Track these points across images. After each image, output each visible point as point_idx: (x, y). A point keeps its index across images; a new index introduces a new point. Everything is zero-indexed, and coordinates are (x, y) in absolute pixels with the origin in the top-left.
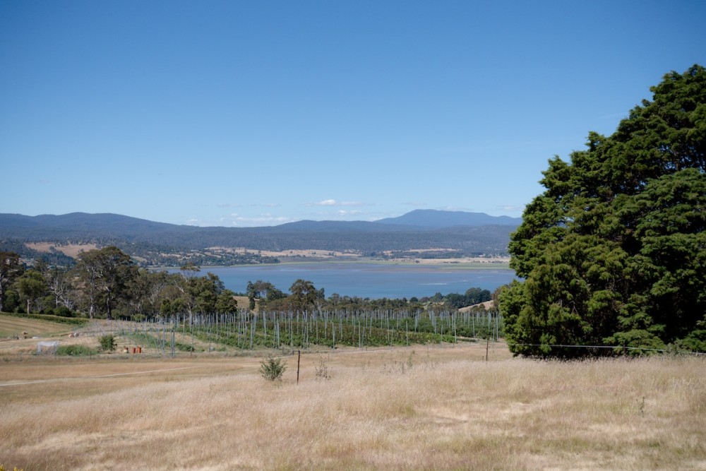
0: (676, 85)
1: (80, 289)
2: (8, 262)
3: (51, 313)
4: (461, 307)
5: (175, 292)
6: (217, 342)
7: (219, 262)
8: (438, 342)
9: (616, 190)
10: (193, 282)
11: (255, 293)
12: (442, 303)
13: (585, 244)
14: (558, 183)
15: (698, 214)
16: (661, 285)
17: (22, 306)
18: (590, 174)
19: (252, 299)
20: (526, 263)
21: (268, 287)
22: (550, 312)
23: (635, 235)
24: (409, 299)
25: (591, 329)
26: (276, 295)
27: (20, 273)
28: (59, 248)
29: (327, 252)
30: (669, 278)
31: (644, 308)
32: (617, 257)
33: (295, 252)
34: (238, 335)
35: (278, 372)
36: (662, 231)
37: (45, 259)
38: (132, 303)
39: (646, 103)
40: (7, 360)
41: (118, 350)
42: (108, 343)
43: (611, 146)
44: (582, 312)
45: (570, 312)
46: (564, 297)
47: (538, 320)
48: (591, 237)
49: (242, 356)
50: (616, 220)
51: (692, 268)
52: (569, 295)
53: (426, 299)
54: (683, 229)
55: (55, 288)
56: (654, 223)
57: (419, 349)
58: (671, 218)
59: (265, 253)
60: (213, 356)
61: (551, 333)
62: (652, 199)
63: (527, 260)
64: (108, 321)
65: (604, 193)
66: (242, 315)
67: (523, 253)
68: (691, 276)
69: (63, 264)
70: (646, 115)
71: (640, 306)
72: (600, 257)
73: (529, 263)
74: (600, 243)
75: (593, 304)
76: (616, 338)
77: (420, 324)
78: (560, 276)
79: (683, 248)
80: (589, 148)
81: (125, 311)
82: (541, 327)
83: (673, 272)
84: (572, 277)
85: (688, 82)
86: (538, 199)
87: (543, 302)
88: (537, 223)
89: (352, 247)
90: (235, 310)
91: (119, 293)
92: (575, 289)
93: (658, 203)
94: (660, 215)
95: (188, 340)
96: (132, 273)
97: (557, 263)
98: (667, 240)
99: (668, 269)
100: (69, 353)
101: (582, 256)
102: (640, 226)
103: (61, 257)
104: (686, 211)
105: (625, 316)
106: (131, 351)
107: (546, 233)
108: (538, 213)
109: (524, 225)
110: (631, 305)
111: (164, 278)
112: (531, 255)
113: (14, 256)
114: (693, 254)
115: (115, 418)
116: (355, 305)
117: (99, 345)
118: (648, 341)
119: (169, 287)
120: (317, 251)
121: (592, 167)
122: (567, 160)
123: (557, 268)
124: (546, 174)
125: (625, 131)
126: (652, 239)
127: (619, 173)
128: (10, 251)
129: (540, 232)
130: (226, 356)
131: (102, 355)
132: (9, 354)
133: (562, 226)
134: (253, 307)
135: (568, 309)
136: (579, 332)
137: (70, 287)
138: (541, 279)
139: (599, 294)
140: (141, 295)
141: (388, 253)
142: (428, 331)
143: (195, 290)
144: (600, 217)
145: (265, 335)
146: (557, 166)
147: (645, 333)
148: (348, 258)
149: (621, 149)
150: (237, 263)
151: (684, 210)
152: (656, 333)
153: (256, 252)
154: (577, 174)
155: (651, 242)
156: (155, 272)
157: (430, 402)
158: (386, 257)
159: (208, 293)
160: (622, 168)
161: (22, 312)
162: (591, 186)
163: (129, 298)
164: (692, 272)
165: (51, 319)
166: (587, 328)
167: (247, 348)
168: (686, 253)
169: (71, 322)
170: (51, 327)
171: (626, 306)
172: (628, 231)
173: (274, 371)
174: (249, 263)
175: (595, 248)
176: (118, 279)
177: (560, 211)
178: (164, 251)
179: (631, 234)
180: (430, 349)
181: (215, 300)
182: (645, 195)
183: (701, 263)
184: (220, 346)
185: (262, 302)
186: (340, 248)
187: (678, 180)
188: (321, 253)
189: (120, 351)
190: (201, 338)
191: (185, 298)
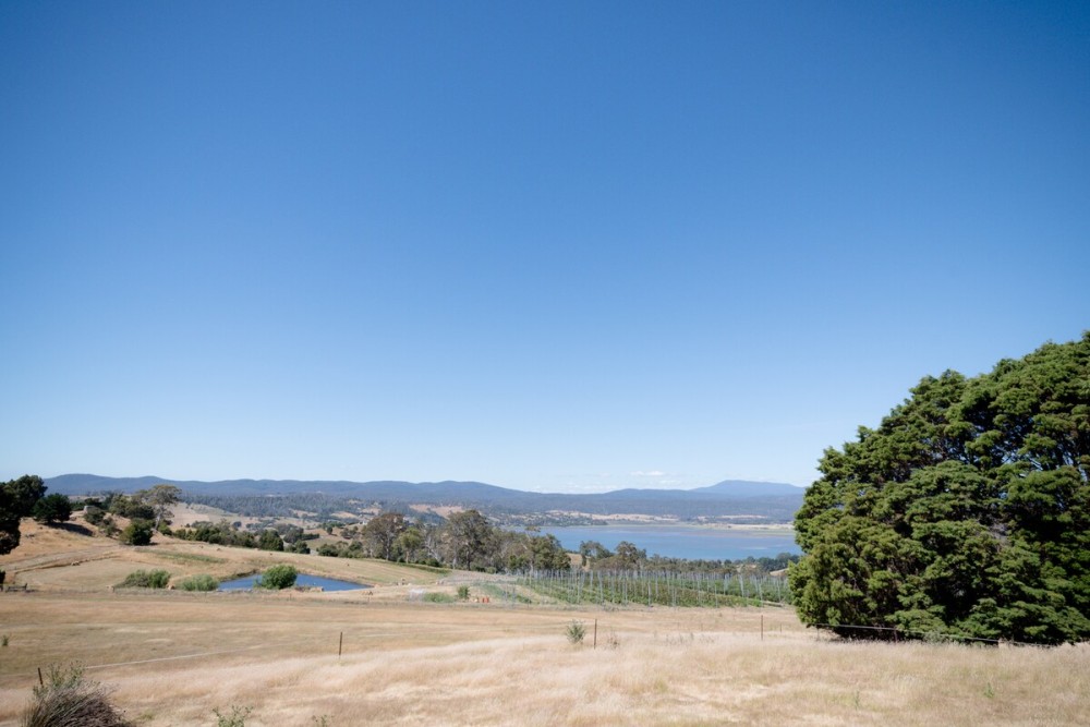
0: (932, 387)
1: (446, 543)
2: (395, 520)
3: (424, 563)
4: (773, 570)
5: (520, 549)
6: (551, 596)
7: (557, 523)
8: (746, 606)
9: (887, 477)
10: (535, 542)
11: (587, 552)
12: (754, 566)
13: (858, 526)
14: (833, 470)
15: (962, 503)
16: (934, 569)
17: (403, 556)
18: (862, 462)
19: (584, 557)
20: (809, 541)
21: (597, 546)
22: (832, 588)
23: (906, 519)
24: (723, 561)
25: (876, 605)
26: (606, 555)
27: (402, 530)
28: (434, 510)
29: (649, 517)
30: (940, 562)
31: (922, 589)
32: (890, 538)
33: (621, 516)
34: (568, 591)
35: (580, 636)
36: (930, 517)
37: (423, 518)
38: (486, 557)
39: (907, 401)
40: (386, 604)
41: (471, 599)
42: (464, 593)
43: (876, 439)
44: (863, 587)
45: (852, 588)
46: (845, 574)
47: (822, 595)
48: (863, 519)
49: (570, 610)
50: (886, 505)
51: (962, 554)
52: (849, 573)
53: (739, 562)
54: (949, 517)
55: (428, 543)
56: (921, 510)
57: (726, 611)
58: (935, 505)
59: (596, 517)
60: (545, 609)
61: (836, 608)
62: (917, 488)
63: (810, 538)
64: (467, 572)
65: (876, 479)
66: (574, 571)
67: (806, 531)
68: (960, 562)
69: (436, 522)
70: (906, 413)
71: (917, 587)
72: (873, 537)
73: (812, 541)
74: (874, 525)
75: (873, 582)
76: (898, 616)
77: (730, 587)
78: (840, 554)
79: (950, 535)
80: (859, 439)
81: (480, 565)
82: (826, 602)
83: (944, 556)
84: (850, 556)
85: (943, 384)
86: (816, 483)
87: (825, 578)
88: (816, 504)
89: (670, 512)
90: (568, 567)
91: (476, 549)
92: (854, 568)
93: (923, 492)
94: (926, 502)
95: (527, 592)
96: (487, 532)
97: (835, 542)
98: (934, 528)
99: (939, 554)
100: (433, 600)
101: (857, 537)
102: (909, 513)
103: (435, 516)
104: (950, 499)
105: (904, 595)
106: (481, 600)
107: (825, 514)
108: (817, 496)
109: (805, 506)
110: (908, 585)
111: (512, 537)
112: (814, 534)
113: (400, 516)
114: (961, 541)
115: (441, 672)
116: (674, 566)
117: (457, 593)
118: (929, 621)
119: (515, 545)
120: (640, 516)
121: (862, 455)
122: (840, 449)
123: (835, 547)
124: (821, 461)
125: (888, 427)
126: (919, 525)
127: (885, 462)
128: (398, 512)
129: (820, 513)
130: (557, 609)
131: (458, 603)
132: (389, 598)
133: (840, 508)
134: (584, 564)
135: (850, 586)
136: (864, 608)
137: (440, 542)
138: (822, 556)
139: (879, 574)
140: (493, 551)
141: (702, 518)
142: (737, 595)
143: (536, 548)
144: (872, 501)
145: (591, 591)
146: (830, 455)
147: (924, 612)
148: (667, 522)
149: (885, 442)
150: (571, 524)
151: (947, 499)
152: (937, 614)
153: (588, 515)
154: (849, 462)
155: (920, 528)
156: (505, 531)
157: (682, 680)
158: (700, 522)
159: (547, 550)
160: (888, 459)
161: (402, 561)
162: (864, 473)
163: (484, 553)
164: (962, 557)
165: (424, 569)
166: (873, 605)
167: (574, 603)
168: (954, 540)
169: (438, 572)
170: (424, 575)
171: (904, 586)
172: (899, 516)
173: (577, 634)
174: (582, 524)
175: (869, 529)
176: (476, 536)
177: (837, 494)
178: (513, 513)
179: (902, 519)
180: (738, 613)
181: (552, 557)
182: (910, 483)
183: (970, 550)
184: (553, 600)
185: (593, 560)
186: (661, 514)
187: (939, 472)
188: (643, 517)
189: (472, 601)
190: (538, 592)
191: (528, 555)
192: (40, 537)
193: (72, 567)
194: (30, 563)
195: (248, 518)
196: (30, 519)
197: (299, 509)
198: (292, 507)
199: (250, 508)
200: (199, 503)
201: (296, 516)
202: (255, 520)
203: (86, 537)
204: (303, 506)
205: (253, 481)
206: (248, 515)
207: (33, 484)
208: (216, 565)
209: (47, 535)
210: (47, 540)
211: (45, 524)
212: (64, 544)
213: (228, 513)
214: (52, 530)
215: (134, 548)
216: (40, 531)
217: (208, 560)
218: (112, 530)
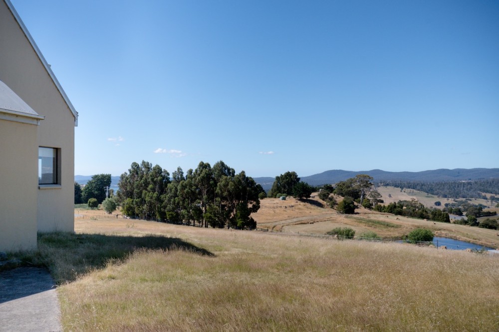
192: (297, 207)
193: (309, 225)
194: (290, 221)
195: (446, 199)
196: (292, 197)
197: (487, 192)
198: (480, 190)
199: (447, 191)
200: (409, 187)
201: (485, 198)
202: (451, 201)
203: (319, 208)
204: (490, 189)
205: (448, 170)
206: (445, 196)
207: (292, 177)
208: (392, 229)
209: (300, 206)
210: (299, 209)
211: (299, 200)
212: (308, 212)
213: (430, 195)
214: (302, 203)
215: (345, 215)
216: (296, 204)
217: (388, 225)
218: (333, 204)
